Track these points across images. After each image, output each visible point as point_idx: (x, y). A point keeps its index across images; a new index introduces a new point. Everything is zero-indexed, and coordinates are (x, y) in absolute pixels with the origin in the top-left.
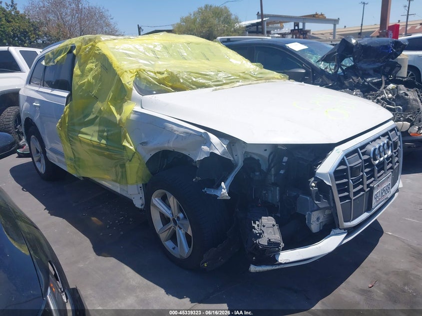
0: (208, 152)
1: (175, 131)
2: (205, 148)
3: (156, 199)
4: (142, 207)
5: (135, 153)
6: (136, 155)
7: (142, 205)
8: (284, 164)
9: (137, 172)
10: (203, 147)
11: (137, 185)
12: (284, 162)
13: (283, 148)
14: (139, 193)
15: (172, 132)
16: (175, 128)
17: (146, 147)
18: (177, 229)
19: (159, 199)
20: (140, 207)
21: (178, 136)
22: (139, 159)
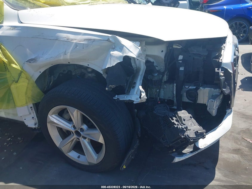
0: (121, 57)
1: (72, 40)
2: (116, 53)
3: (53, 116)
4: (37, 126)
5: (21, 72)
6: (23, 74)
7: (35, 124)
8: (181, 62)
9: (26, 93)
10: (112, 52)
11: (27, 106)
12: (180, 60)
13: (178, 47)
14: (30, 114)
15: (68, 42)
16: (71, 36)
17: (34, 64)
18: (81, 139)
19: (56, 116)
20: (34, 126)
21: (77, 45)
22: (27, 78)
